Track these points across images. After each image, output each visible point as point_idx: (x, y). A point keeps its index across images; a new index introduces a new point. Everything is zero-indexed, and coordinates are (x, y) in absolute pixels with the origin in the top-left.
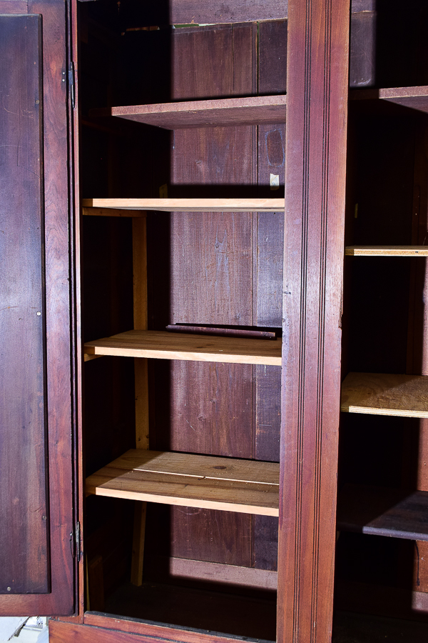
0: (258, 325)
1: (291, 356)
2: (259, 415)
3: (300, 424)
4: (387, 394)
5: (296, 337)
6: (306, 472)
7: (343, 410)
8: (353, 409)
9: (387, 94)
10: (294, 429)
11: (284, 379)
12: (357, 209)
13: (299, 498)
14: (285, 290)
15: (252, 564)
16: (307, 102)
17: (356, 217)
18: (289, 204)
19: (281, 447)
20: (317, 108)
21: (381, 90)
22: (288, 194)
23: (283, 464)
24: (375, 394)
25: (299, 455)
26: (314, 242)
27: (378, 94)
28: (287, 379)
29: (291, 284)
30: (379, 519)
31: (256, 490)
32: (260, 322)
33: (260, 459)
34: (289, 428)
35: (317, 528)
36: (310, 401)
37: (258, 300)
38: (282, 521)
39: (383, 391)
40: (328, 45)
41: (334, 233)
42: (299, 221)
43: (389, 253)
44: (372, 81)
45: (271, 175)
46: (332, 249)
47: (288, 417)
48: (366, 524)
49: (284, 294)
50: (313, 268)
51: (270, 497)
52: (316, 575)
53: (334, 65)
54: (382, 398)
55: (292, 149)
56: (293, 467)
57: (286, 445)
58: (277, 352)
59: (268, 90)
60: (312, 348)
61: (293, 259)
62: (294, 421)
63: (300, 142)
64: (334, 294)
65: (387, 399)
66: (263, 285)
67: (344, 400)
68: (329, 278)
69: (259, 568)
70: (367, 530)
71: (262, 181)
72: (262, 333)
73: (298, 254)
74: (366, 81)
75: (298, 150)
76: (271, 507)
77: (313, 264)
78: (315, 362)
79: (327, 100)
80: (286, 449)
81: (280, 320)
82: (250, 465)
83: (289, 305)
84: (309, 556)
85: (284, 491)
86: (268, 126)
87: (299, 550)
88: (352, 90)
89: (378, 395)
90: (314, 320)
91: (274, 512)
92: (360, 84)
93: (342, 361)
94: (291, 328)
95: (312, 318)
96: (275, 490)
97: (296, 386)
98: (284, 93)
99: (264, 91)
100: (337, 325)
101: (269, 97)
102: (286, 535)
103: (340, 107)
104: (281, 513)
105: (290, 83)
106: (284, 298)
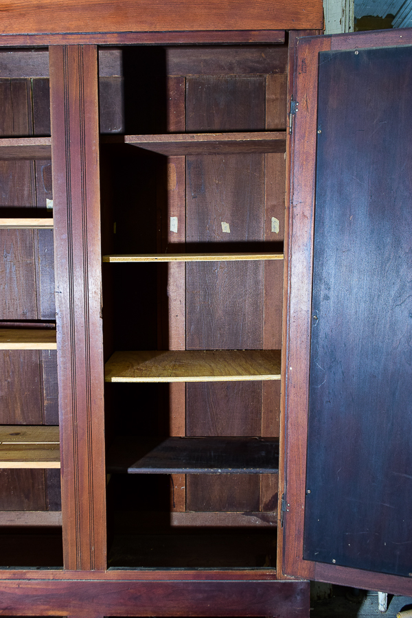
0: (42, 319)
1: (64, 341)
2: (46, 389)
3: (74, 394)
4: (141, 366)
5: (67, 327)
6: (80, 431)
7: (107, 381)
8: (114, 380)
9: (130, 139)
10: (69, 398)
11: (60, 360)
12: (115, 227)
13: (76, 452)
14: (56, 290)
15: (47, 508)
16: (67, 144)
17: (115, 233)
18: (57, 222)
19: (59, 413)
20: (75, 149)
21: (126, 136)
22: (55, 215)
23: (62, 426)
24: (133, 366)
25: (74, 418)
26: (78, 252)
27: (124, 140)
28: (61, 359)
29: (61, 285)
30: (141, 461)
31: (44, 449)
32: (44, 316)
33: (49, 424)
34: (65, 397)
35: (91, 473)
36: (81, 376)
37: (41, 299)
38: (63, 471)
39: (139, 364)
40: (82, 101)
41: (93, 245)
42: (65, 236)
43: (136, 259)
44: (122, 129)
45: (47, 200)
46: (92, 257)
47: (64, 390)
48: (130, 466)
49: (56, 294)
50: (78, 272)
51: (54, 454)
52: (92, 509)
53: (87, 115)
54: (138, 369)
55: (57, 180)
56: (70, 428)
57: (63, 411)
58: (53, 339)
59: (42, 133)
60: (80, 335)
61: (62, 266)
62: (69, 392)
63: (63, 174)
64: (95, 292)
65: (141, 370)
66: (43, 287)
67: (107, 373)
68: (91, 281)
69: (52, 511)
70: (131, 470)
71: (40, 205)
72: (44, 324)
73: (65, 261)
74: (118, 129)
75: (62, 181)
76: (55, 461)
77: (78, 269)
78: (83, 345)
79: (83, 142)
80: (64, 415)
81: (55, 314)
82: (40, 430)
83: (61, 303)
84: (86, 496)
85: (64, 447)
86: (44, 161)
87: (77, 492)
88: (102, 136)
89: (134, 368)
90: (81, 312)
91: (57, 465)
92: (114, 131)
93: (104, 343)
94: (63, 320)
95: (79, 311)
96: (56, 448)
97: (69, 365)
98: (49, 136)
99: (39, 133)
100: (99, 316)
101: (39, 139)
102: (67, 482)
103: (94, 148)
104: (62, 465)
105: (54, 127)
106: (56, 296)
